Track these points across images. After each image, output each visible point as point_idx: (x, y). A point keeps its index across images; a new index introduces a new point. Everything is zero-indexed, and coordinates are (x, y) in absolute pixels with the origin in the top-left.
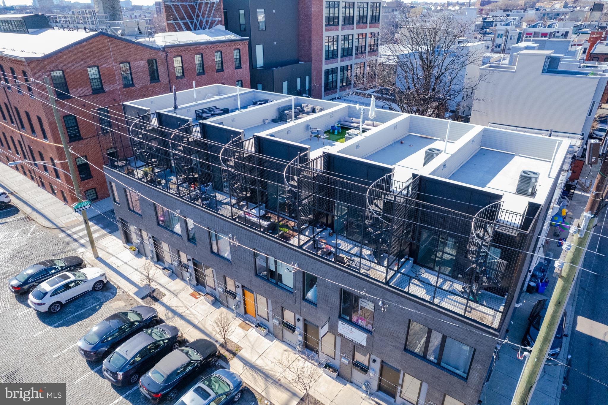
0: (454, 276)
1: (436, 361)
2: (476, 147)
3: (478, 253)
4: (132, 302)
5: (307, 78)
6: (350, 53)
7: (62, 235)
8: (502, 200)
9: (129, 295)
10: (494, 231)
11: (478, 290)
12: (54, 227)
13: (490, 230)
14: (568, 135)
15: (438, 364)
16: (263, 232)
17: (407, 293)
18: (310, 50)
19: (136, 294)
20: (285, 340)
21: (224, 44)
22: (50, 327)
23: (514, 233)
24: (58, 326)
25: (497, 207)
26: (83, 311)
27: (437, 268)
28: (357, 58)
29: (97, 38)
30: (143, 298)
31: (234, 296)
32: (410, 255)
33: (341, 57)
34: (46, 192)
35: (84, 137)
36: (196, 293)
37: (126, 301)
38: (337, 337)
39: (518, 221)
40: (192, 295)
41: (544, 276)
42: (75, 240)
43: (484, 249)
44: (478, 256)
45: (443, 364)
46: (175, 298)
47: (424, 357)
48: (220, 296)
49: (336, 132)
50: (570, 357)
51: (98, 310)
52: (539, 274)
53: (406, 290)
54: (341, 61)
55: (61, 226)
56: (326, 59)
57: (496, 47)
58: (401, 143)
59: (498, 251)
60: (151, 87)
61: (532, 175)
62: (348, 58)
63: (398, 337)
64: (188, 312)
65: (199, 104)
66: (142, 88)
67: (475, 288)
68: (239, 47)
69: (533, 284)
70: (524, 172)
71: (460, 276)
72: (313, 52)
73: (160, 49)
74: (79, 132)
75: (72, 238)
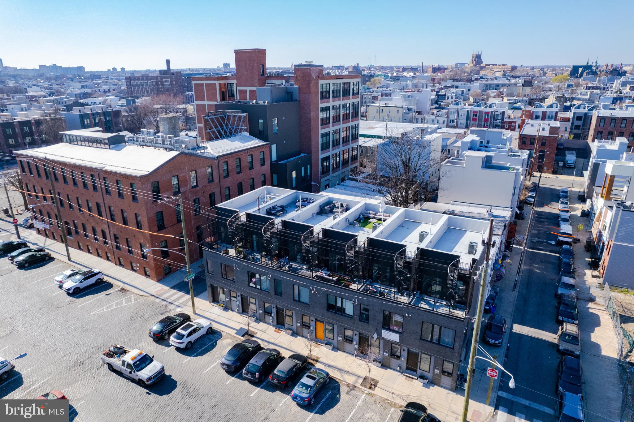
0: (441, 298)
1: (437, 343)
2: (446, 227)
3: (452, 284)
4: (236, 339)
5: (309, 166)
6: (338, 143)
7: (158, 300)
8: (461, 258)
9: (231, 335)
10: (458, 273)
11: (454, 303)
12: (149, 295)
13: (456, 273)
14: (503, 208)
15: (439, 344)
16: (334, 284)
17: (421, 307)
18: (310, 145)
19: (236, 333)
20: (345, 350)
21: (254, 149)
22: (190, 358)
23: (467, 273)
24: (195, 356)
25: (458, 261)
26: (206, 347)
27: (434, 296)
28: (343, 146)
29: (179, 156)
30: (243, 336)
31: (309, 327)
32: (418, 290)
33: (332, 147)
34: (125, 269)
35: (166, 227)
36: (277, 330)
37: (231, 339)
38: (381, 340)
39: (468, 267)
40: (276, 331)
41: (494, 302)
42: (171, 303)
43: (455, 282)
44: (452, 285)
45: (441, 343)
46: (265, 334)
47: (431, 341)
48: (297, 329)
49: (362, 221)
50: (509, 345)
51: (216, 345)
52: (491, 301)
53: (419, 306)
54: (332, 150)
55: (153, 294)
56: (321, 150)
57: (450, 122)
58: (402, 226)
59: (462, 282)
60: (208, 186)
61: (474, 244)
62: (337, 147)
63: (417, 332)
64: (277, 341)
65: (268, 205)
66: (202, 187)
67: (452, 302)
68: (263, 150)
69: (487, 308)
70: (471, 243)
71: (445, 298)
72: (313, 147)
73: (214, 158)
74: (163, 223)
75: (167, 302)
